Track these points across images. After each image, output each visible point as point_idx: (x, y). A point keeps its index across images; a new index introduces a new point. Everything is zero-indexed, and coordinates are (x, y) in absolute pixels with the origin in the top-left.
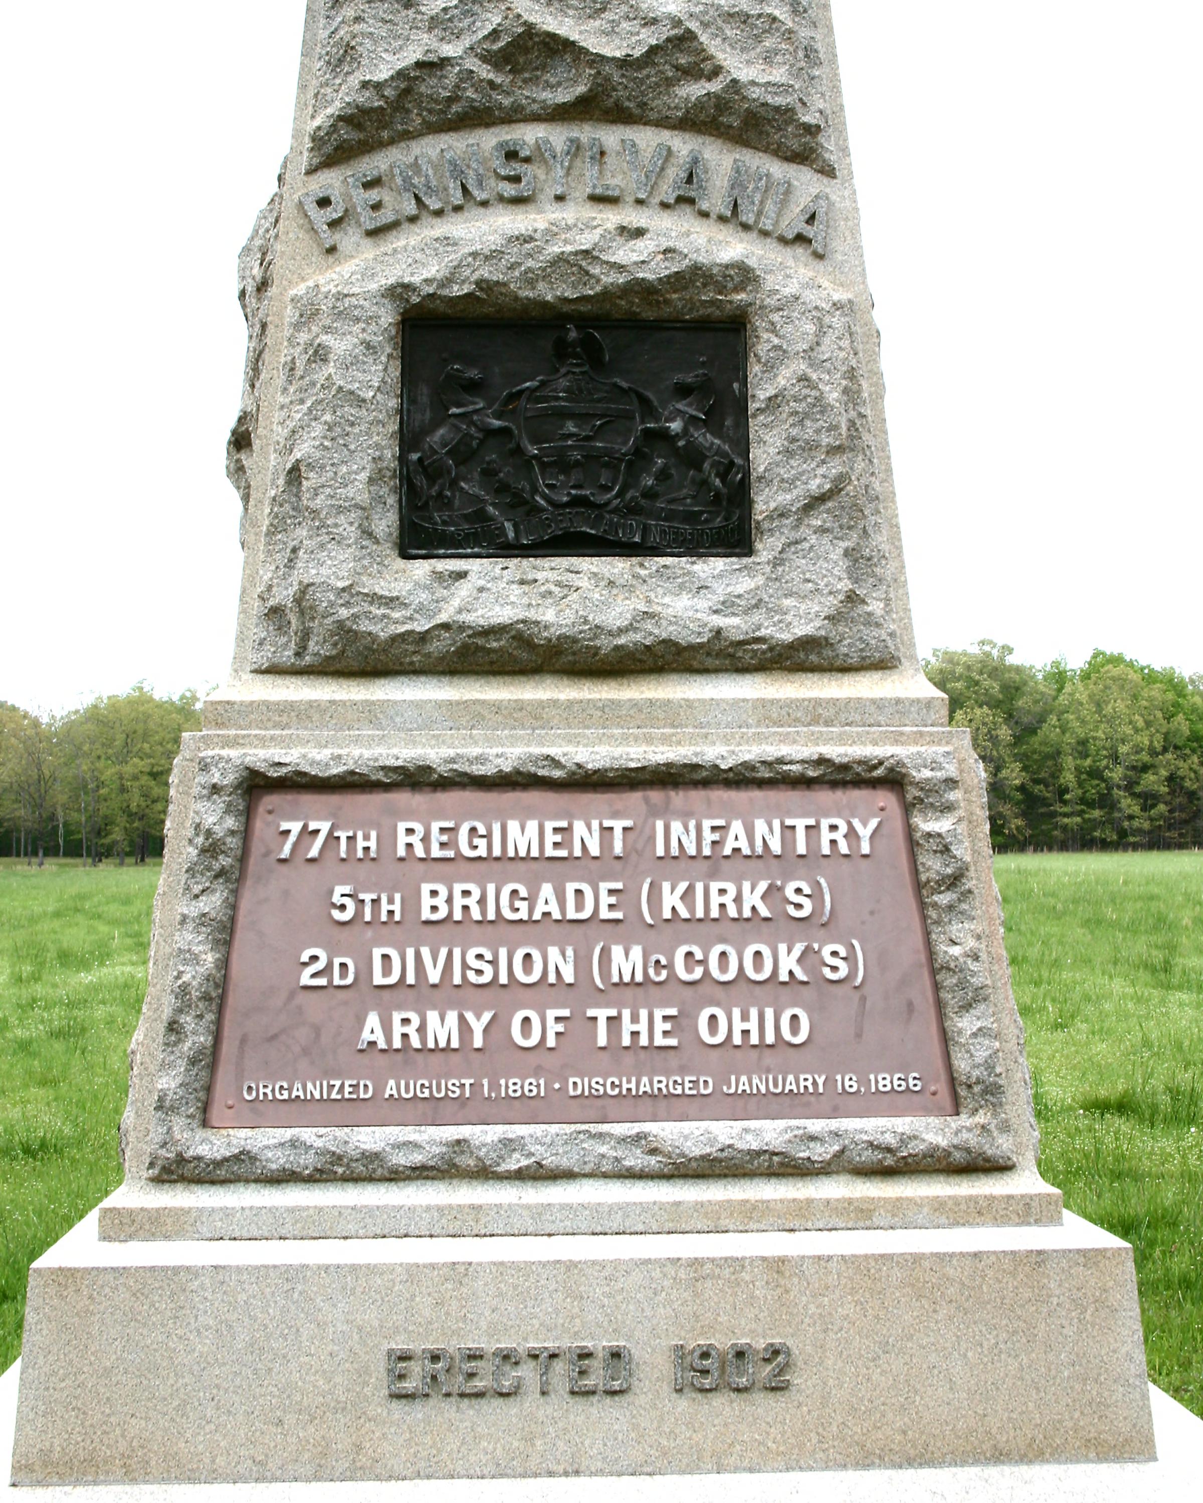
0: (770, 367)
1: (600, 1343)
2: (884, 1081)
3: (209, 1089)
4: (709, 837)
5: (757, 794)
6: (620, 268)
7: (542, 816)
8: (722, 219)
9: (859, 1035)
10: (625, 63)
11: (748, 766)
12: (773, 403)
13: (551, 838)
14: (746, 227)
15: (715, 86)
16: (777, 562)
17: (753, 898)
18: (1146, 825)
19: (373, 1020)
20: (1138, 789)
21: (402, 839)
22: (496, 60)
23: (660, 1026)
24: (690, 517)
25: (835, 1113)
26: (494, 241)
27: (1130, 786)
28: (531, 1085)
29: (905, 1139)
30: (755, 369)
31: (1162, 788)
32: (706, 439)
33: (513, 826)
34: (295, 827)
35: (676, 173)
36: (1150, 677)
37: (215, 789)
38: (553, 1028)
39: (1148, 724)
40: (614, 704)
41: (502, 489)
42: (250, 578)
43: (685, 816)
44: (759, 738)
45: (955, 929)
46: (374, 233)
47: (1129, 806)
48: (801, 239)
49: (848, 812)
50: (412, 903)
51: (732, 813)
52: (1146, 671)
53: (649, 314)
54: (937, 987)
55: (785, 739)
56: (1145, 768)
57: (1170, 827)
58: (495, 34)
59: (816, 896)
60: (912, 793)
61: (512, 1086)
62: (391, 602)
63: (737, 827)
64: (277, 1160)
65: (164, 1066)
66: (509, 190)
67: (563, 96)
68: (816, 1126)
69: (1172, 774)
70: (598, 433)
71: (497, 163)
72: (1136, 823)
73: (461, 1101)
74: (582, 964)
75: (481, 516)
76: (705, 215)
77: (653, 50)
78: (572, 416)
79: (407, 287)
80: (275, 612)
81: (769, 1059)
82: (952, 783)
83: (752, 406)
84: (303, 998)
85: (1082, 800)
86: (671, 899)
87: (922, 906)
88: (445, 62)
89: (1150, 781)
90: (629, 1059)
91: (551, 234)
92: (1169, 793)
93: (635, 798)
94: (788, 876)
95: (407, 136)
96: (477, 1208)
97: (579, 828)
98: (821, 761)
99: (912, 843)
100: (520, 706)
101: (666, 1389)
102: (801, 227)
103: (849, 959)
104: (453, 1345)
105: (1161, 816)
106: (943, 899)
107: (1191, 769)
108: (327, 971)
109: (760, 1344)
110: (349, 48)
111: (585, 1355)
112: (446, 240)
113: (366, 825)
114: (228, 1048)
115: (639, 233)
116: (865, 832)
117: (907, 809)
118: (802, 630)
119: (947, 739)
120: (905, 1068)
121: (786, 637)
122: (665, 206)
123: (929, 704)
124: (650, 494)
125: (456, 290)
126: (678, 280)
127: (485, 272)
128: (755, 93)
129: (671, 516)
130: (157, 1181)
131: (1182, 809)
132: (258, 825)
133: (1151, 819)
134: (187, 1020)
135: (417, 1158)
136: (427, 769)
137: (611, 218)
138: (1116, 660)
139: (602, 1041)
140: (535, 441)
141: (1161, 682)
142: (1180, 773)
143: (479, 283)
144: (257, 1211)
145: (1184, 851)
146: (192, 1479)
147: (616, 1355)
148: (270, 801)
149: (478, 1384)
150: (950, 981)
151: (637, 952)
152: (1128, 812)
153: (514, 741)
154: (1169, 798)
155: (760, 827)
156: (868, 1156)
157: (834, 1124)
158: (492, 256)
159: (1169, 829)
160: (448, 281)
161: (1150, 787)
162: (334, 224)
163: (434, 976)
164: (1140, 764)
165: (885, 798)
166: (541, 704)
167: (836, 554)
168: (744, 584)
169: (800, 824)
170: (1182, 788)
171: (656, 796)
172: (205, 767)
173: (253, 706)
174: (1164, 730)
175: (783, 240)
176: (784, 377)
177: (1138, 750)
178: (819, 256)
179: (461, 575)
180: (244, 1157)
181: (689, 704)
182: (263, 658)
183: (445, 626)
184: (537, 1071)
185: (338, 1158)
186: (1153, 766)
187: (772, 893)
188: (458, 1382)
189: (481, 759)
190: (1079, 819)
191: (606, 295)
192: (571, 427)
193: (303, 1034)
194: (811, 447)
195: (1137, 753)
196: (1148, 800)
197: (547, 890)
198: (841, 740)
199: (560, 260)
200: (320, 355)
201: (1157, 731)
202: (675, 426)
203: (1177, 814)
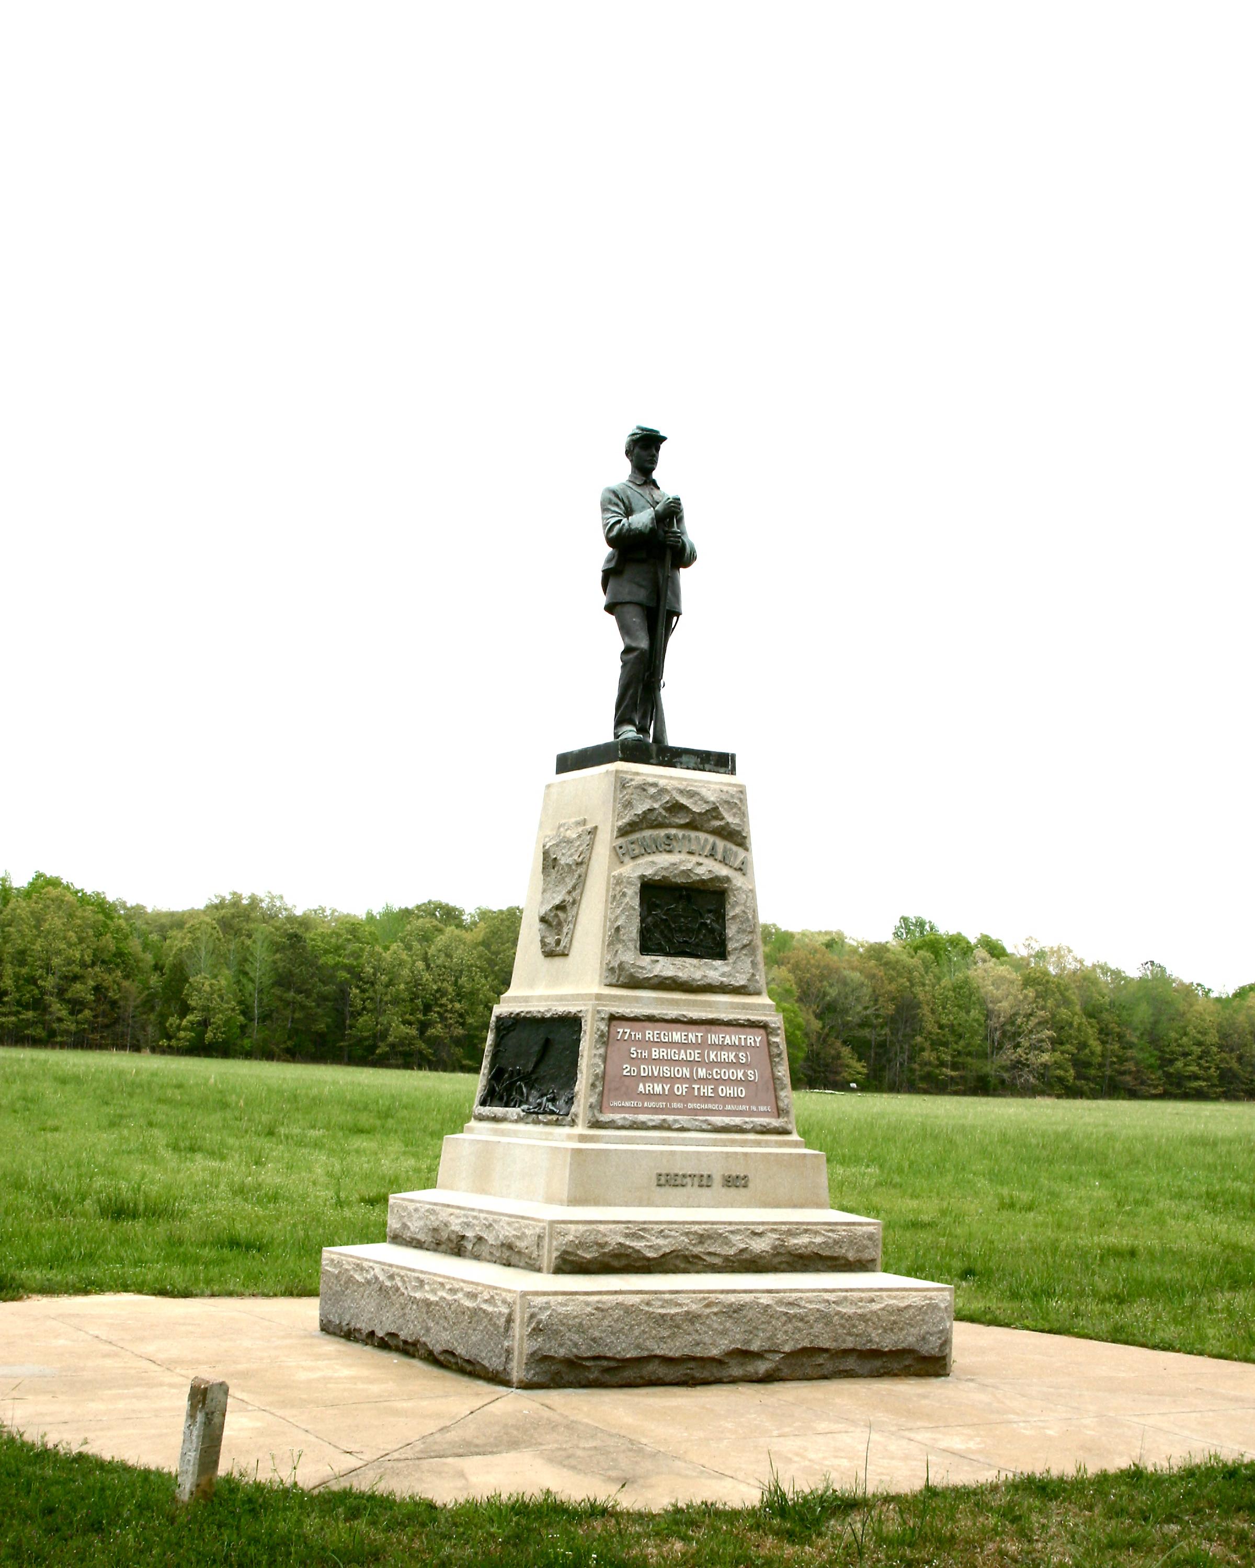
0: (733, 907)
1: (705, 1173)
2: (762, 1108)
3: (602, 1102)
4: (721, 1039)
5: (731, 1028)
6: (698, 875)
7: (682, 1031)
8: (720, 861)
9: (756, 1095)
10: (700, 814)
11: (731, 1020)
12: (734, 917)
13: (684, 1037)
14: (726, 864)
15: (722, 823)
16: (734, 963)
17: (732, 1057)
18: (73, 1027)
19: (641, 1086)
20: (68, 995)
21: (647, 1035)
22: (667, 809)
23: (710, 1091)
24: (711, 948)
25: (750, 1116)
26: (666, 864)
27: (61, 992)
28: (680, 1105)
29: (769, 1124)
30: (728, 907)
31: (88, 996)
32: (716, 926)
33: (674, 1033)
34: (621, 1031)
35: (709, 847)
36: (84, 900)
37: (603, 1019)
38: (685, 1090)
39: (81, 940)
40: (696, 1001)
41: (665, 937)
42: (602, 958)
43: (715, 1033)
44: (733, 1013)
45: (780, 1068)
46: (633, 858)
47: (60, 1010)
48: (740, 869)
49: (754, 1035)
50: (650, 1054)
51: (727, 1033)
52: (80, 895)
53: (702, 888)
54: (774, 1083)
55: (738, 1013)
56: (76, 978)
57: (94, 1030)
58: (667, 802)
59: (747, 1057)
60: (770, 1030)
61: (675, 1105)
62: (642, 968)
63: (728, 1037)
64: (620, 1123)
65: (591, 1096)
66: (668, 848)
67: (682, 822)
68: (747, 1119)
69: (98, 986)
70: (690, 922)
71: (664, 840)
72: (64, 1026)
73: (663, 1109)
74: (691, 1073)
75: (660, 944)
76: (716, 860)
77: (707, 811)
78: (682, 916)
79: (644, 876)
80: (612, 970)
81: (736, 1101)
82: (779, 1028)
83: (727, 918)
84: (624, 1078)
85: (19, 1003)
86: (712, 1056)
87: (771, 1062)
88: (655, 809)
89: (78, 989)
90: (702, 1099)
91: (681, 862)
92: (94, 1001)
93: (703, 1028)
94: (740, 1051)
95: (641, 829)
96: (669, 1138)
97: (690, 1035)
98: (749, 1020)
99: (769, 1044)
100: (673, 1000)
101: (720, 1185)
102: (740, 866)
103: (755, 1075)
104: (672, 1172)
105: (86, 1021)
106: (777, 1060)
107: (114, 982)
108: (630, 1071)
109: (742, 1175)
110: (629, 802)
111: (702, 1176)
112: (653, 862)
113: (639, 1031)
114: (605, 1092)
115: (701, 864)
116: (758, 1040)
117: (768, 1035)
118: (742, 983)
119: (776, 1016)
120: (767, 1105)
121: (737, 984)
122: (706, 856)
123: (770, 1006)
124: (701, 940)
125: (657, 878)
126: (711, 880)
127: (664, 873)
128: (732, 826)
129: (707, 947)
130: (590, 1127)
131: (104, 1014)
132: (611, 1029)
133: (77, 1023)
134: (597, 1083)
135: (654, 1124)
136: (654, 1016)
137: (694, 859)
138: (55, 883)
139: (696, 1094)
140: (674, 923)
141: (92, 904)
142: (105, 984)
143: (663, 876)
144: (616, 1136)
145: (104, 1052)
146: (610, 1205)
147: (709, 1176)
148: (614, 1023)
149: (677, 1183)
150: (778, 1082)
151: (704, 1070)
152: (59, 1014)
153: (674, 1010)
154: (94, 1005)
155: (733, 1037)
156: (759, 1128)
157: (752, 1119)
158: (666, 869)
159: (92, 1032)
160: (655, 875)
161: (79, 995)
162: (623, 854)
163: (656, 1074)
164: (71, 974)
165: (762, 1031)
166: (678, 1000)
167: (749, 962)
168: (726, 969)
169: (743, 1037)
170: (106, 997)
171: (708, 1027)
172: (599, 1012)
173: (607, 995)
174: (94, 947)
175: (735, 869)
176: (738, 910)
177: (69, 962)
178: (744, 874)
179: (658, 961)
180: (613, 1121)
181: (714, 1002)
182: (608, 981)
183: (656, 976)
184: (680, 1101)
185: (635, 1123)
186: (82, 977)
187: (736, 1056)
188: (672, 1182)
189: (666, 1014)
190: (13, 1019)
191: (693, 882)
192: (682, 920)
193: (624, 1089)
194: (744, 931)
195: (69, 964)
196: (76, 1006)
197: (683, 1051)
198: (752, 1014)
199: (683, 871)
200: (624, 895)
201: (88, 947)
202: (709, 921)
203: (99, 1019)
